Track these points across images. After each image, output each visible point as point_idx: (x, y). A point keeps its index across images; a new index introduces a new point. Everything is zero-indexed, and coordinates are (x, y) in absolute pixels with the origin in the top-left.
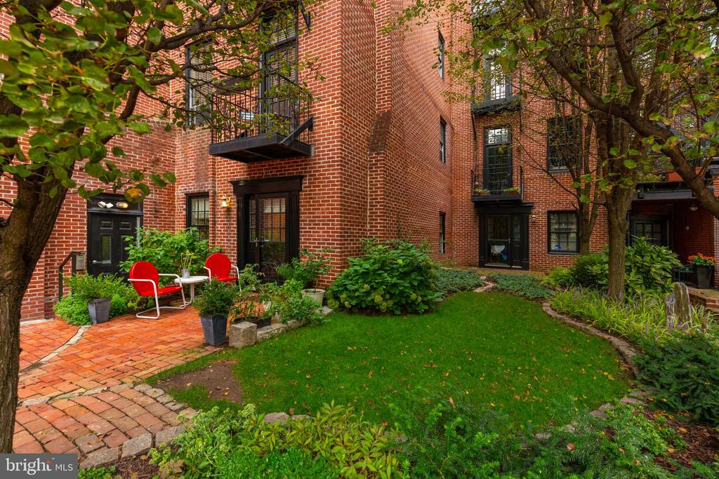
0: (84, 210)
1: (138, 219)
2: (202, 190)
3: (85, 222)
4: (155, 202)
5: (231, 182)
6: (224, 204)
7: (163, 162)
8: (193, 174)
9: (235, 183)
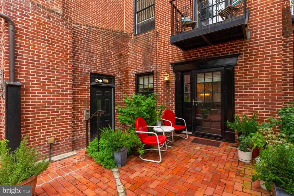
0: (89, 84)
1: (113, 89)
2: (148, 71)
3: (89, 91)
4: (120, 79)
5: (172, 64)
6: (166, 78)
7: (123, 56)
8: (141, 62)
9: (174, 65)
